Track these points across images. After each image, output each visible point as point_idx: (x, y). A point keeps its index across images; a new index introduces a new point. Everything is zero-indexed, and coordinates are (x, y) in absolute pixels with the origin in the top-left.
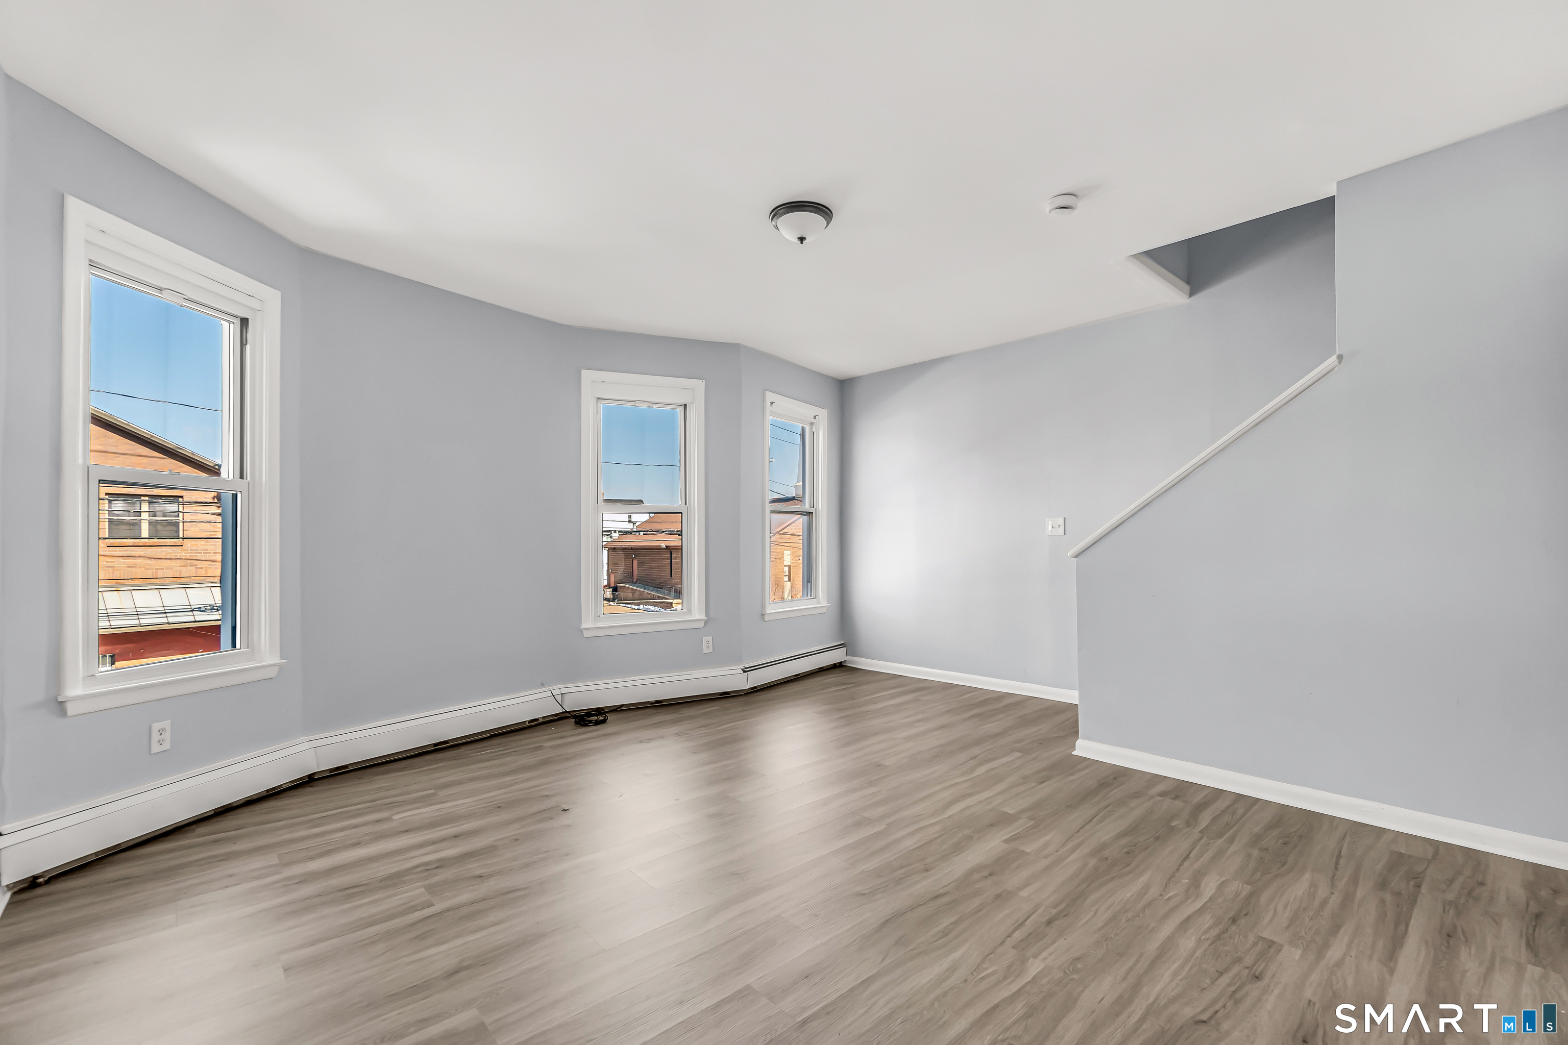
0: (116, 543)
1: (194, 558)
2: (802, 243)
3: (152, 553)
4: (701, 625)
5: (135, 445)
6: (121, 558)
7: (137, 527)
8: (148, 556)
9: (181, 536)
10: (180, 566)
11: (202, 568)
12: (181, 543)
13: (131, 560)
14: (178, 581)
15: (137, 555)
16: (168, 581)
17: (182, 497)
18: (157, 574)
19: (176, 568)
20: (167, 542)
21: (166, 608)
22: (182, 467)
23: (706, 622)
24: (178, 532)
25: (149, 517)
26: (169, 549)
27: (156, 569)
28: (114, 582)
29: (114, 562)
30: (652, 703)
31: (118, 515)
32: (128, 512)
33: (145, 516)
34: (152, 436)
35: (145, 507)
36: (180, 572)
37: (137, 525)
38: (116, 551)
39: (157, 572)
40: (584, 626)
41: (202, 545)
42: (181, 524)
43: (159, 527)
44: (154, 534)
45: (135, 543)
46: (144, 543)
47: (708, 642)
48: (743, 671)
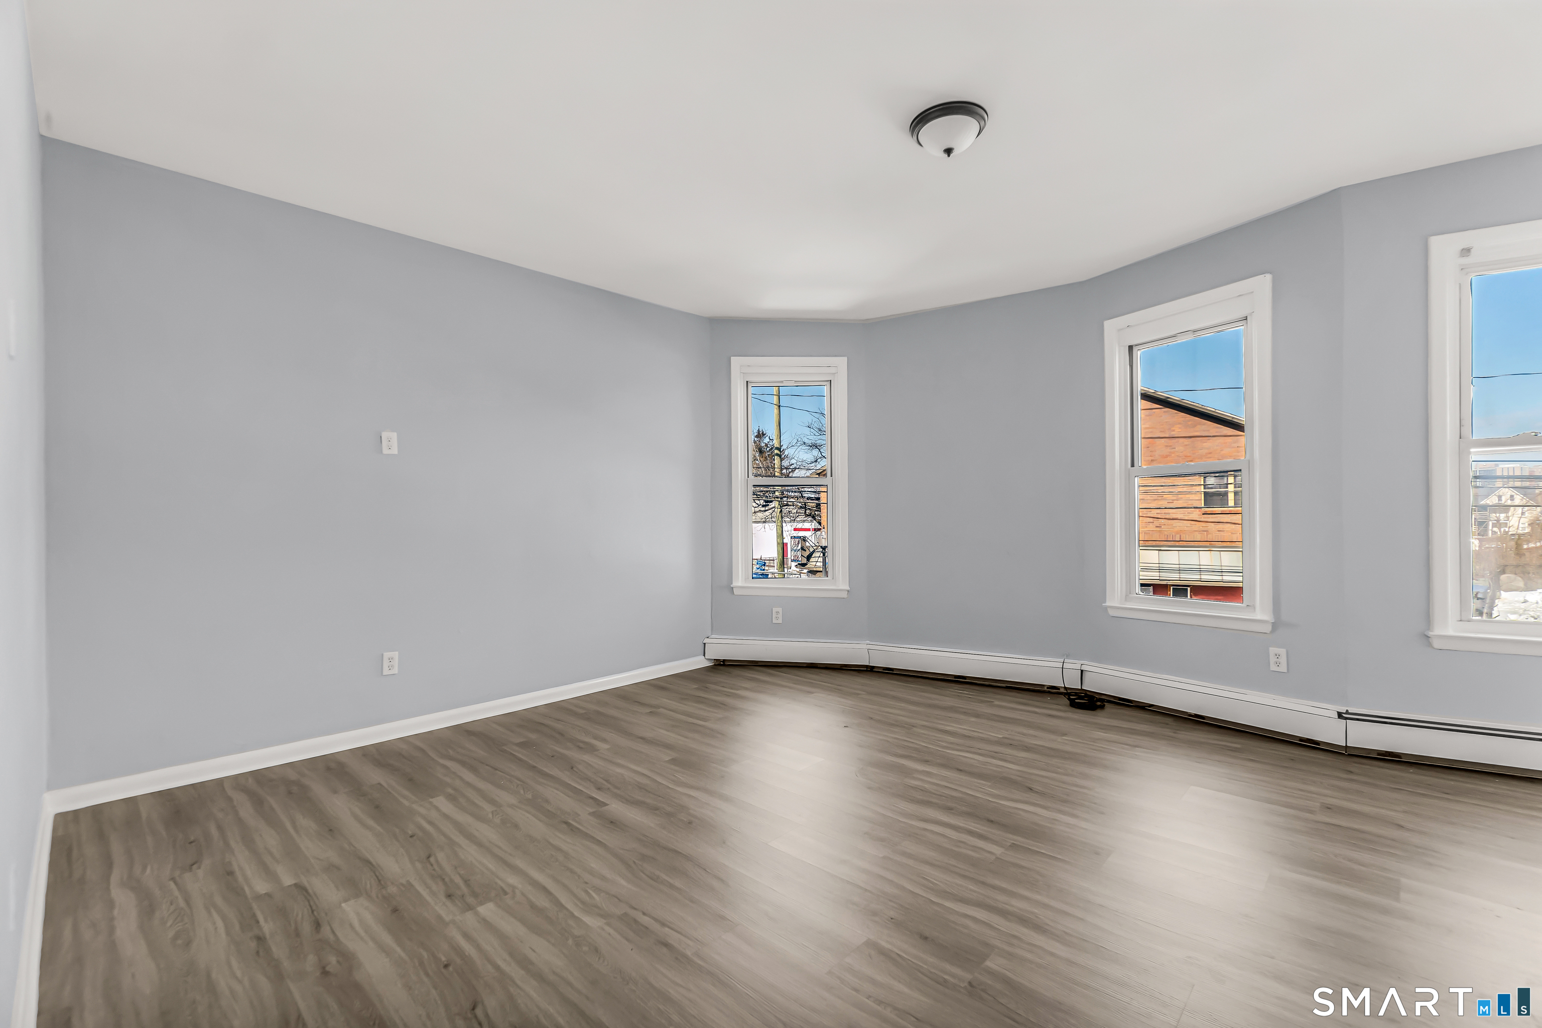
0: (1209, 511)
2: (949, 156)
4: (1268, 628)
5: (1222, 428)
6: (1213, 524)
7: (1225, 497)
8: (1233, 522)
13: (1220, 526)
15: (1225, 521)
23: (1275, 626)
25: (1234, 488)
28: (1207, 544)
29: (1208, 527)
30: (1190, 715)
31: (1212, 488)
32: (1220, 486)
33: (1231, 488)
34: (1233, 418)
35: (1231, 480)
37: (1226, 494)
38: (1209, 518)
40: (1108, 604)
45: (1223, 511)
46: (1222, 511)
47: (1278, 656)
48: (1340, 715)
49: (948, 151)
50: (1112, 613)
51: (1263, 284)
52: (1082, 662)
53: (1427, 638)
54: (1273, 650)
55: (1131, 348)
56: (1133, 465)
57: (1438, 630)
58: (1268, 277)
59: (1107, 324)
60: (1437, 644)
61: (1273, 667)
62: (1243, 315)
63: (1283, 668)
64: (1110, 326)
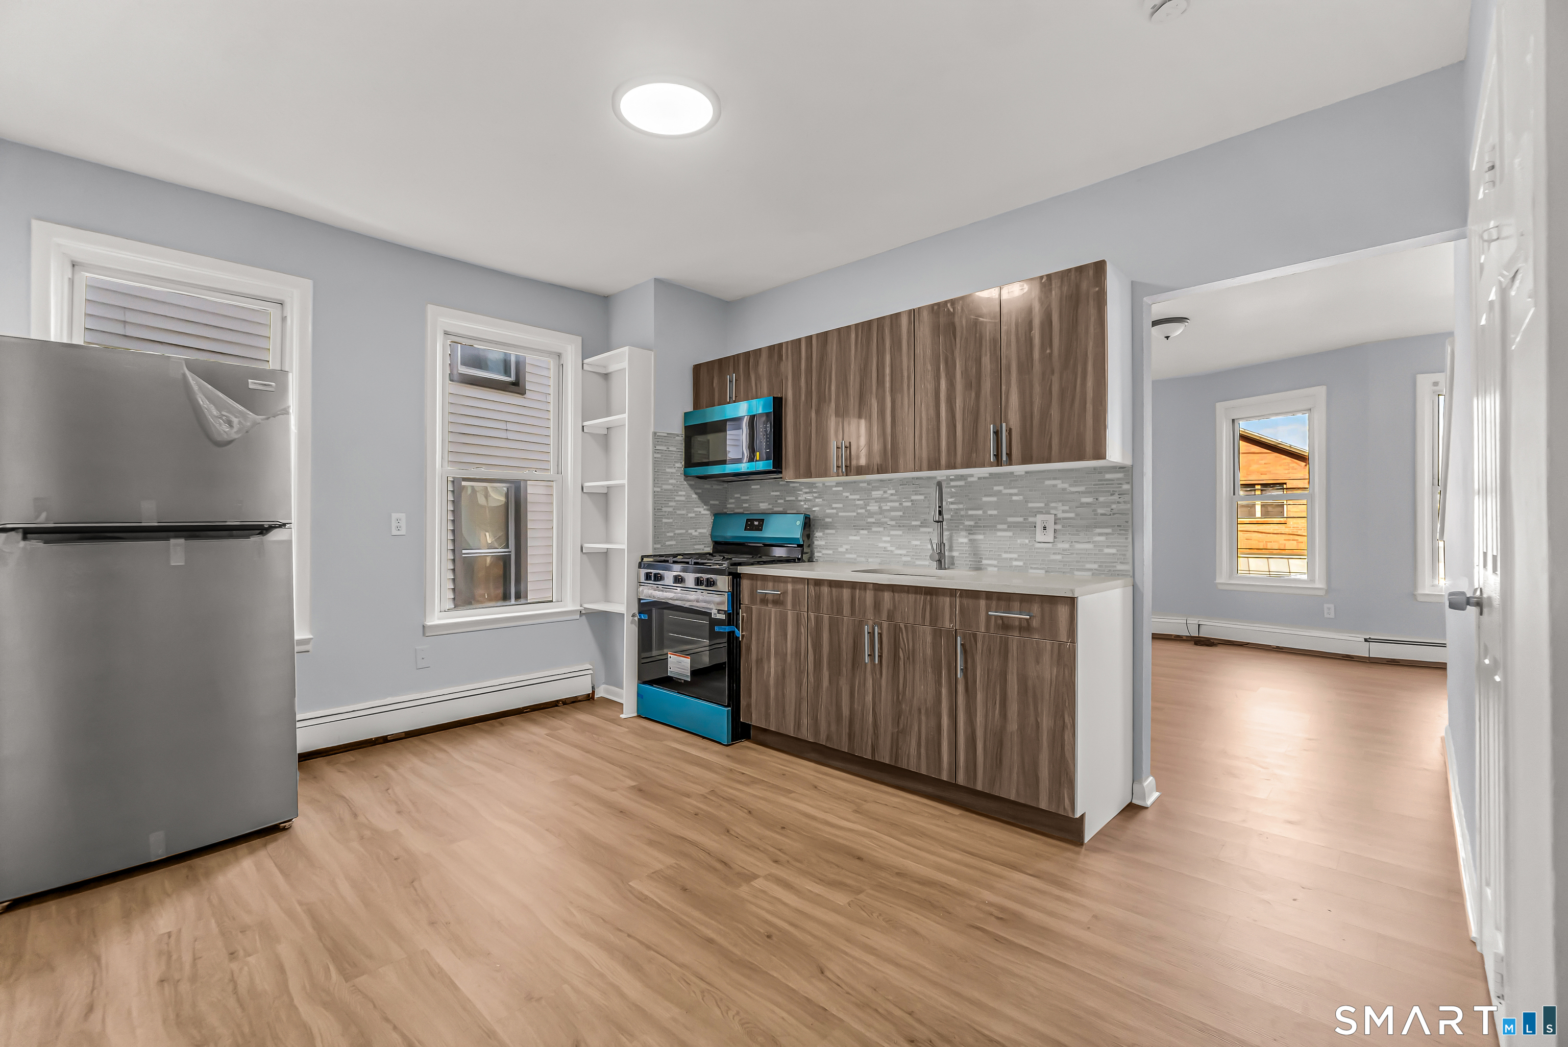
1: (1295, 533)
3: (1263, 529)
4: (1322, 593)
7: (1253, 509)
8: (1260, 531)
9: (1285, 516)
10: (1285, 540)
11: (1302, 542)
12: (1285, 521)
14: (1283, 552)
15: (1252, 531)
16: (1275, 552)
17: (1285, 484)
18: (1267, 546)
19: (1281, 541)
20: (1273, 521)
21: (1271, 573)
22: (1285, 459)
24: (1282, 512)
26: (1276, 526)
27: (1266, 542)
36: (1285, 545)
37: (1253, 506)
39: (1267, 544)
41: (1302, 523)
42: (1285, 506)
43: (1270, 509)
44: (1265, 514)
45: (1251, 521)
46: (1249, 521)
47: (1329, 609)
48: (1366, 640)
49: (1167, 337)
50: (1220, 587)
51: (1321, 391)
52: (1199, 620)
53: (1414, 596)
54: (1326, 606)
55: (1233, 420)
56: (1234, 494)
57: (1420, 591)
58: (1325, 387)
59: (1218, 405)
60: (1420, 599)
61: (1326, 616)
62: (1308, 407)
63: (1332, 616)
64: (1220, 407)
